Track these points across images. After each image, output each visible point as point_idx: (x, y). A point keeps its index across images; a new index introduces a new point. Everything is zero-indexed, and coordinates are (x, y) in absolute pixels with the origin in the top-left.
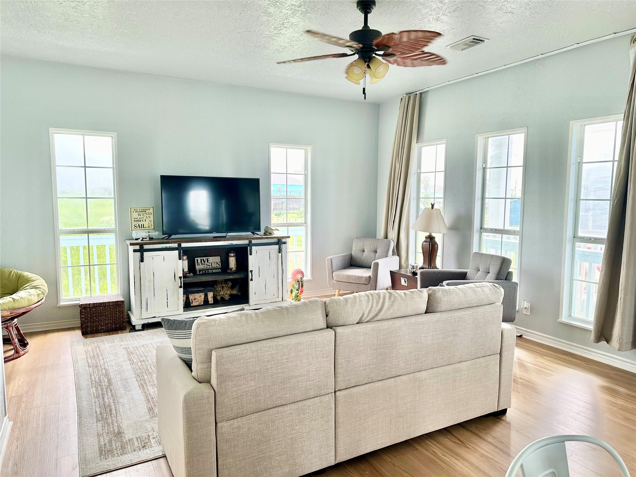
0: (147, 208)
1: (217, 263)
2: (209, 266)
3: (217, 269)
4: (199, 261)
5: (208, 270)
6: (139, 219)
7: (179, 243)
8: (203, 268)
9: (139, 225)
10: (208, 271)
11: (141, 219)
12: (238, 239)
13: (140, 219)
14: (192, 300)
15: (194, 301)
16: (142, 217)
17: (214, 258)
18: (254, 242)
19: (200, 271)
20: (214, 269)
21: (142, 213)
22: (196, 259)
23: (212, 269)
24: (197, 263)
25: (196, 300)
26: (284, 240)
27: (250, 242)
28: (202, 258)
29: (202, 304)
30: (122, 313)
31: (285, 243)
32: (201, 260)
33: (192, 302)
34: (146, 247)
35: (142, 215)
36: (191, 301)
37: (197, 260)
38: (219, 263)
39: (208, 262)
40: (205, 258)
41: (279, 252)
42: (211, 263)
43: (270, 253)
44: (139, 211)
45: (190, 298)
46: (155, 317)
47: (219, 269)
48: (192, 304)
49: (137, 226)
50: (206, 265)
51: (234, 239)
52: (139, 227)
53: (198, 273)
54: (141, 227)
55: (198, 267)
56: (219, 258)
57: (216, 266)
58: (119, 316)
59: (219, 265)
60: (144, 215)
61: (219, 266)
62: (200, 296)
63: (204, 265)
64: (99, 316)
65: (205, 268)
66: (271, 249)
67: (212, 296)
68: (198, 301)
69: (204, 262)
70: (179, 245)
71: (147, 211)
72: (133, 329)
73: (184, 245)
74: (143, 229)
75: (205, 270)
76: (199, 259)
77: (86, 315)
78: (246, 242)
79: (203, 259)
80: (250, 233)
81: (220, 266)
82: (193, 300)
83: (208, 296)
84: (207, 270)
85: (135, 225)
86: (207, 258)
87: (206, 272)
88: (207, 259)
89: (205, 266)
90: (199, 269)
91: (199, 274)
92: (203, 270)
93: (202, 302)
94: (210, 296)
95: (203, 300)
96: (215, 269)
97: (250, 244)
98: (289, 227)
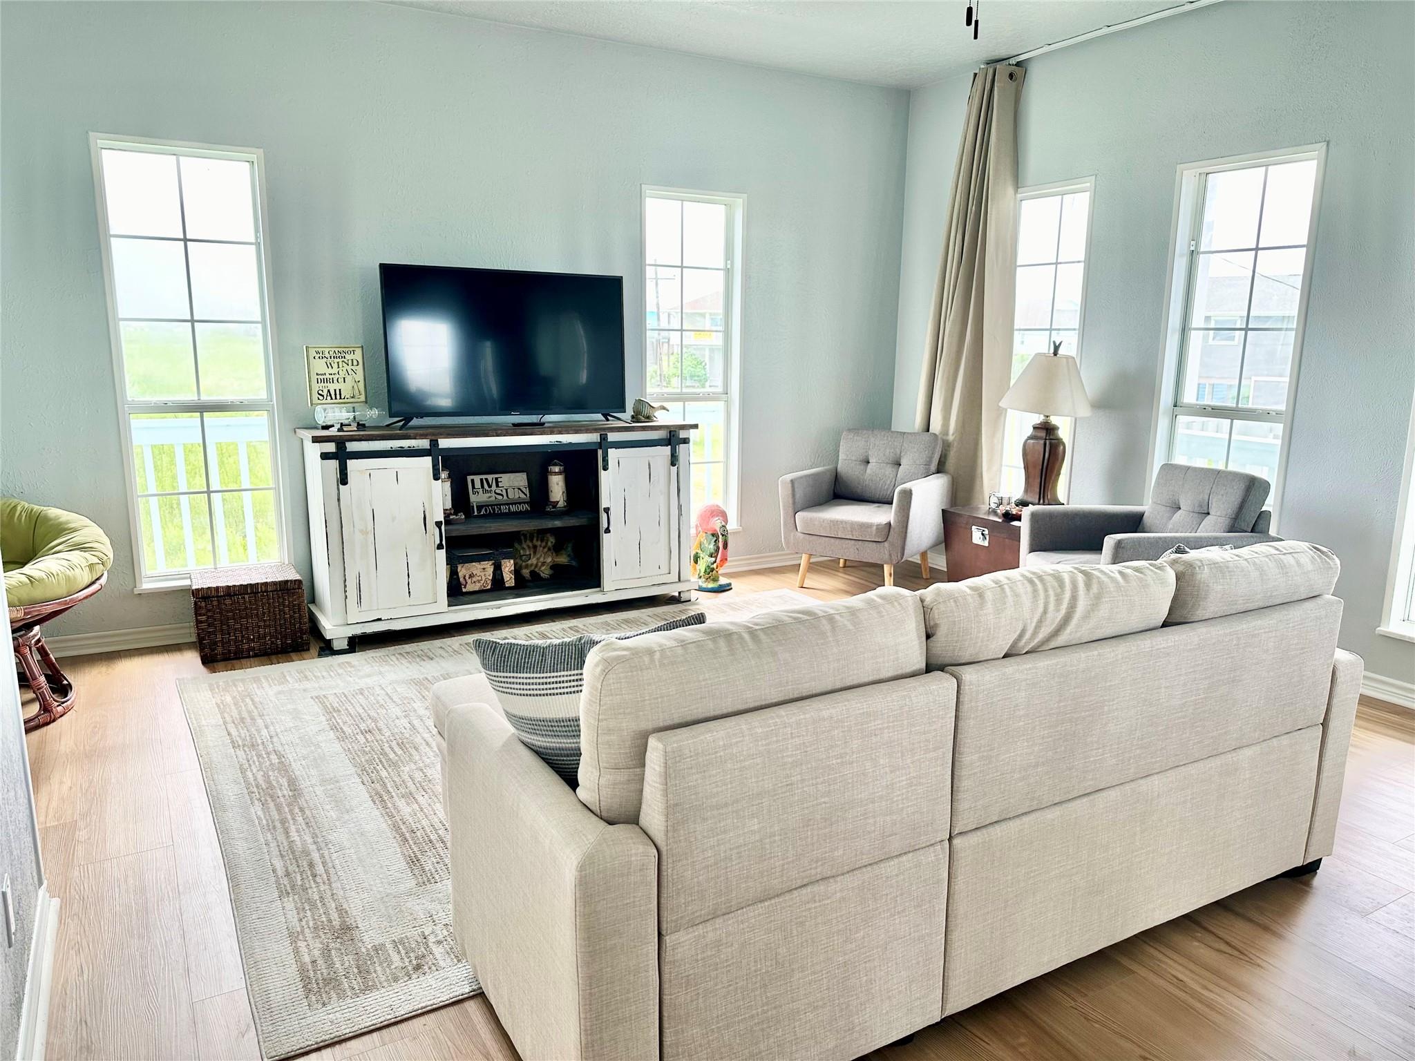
0: (347, 350)
1: (519, 489)
2: (500, 497)
3: (520, 503)
4: (478, 485)
5: (500, 505)
6: (328, 376)
7: (433, 438)
8: (487, 502)
9: (329, 391)
10: (500, 509)
11: (333, 376)
12: (575, 430)
13: (331, 377)
14: (464, 578)
15: (469, 581)
16: (335, 370)
17: (512, 476)
18: (612, 437)
19: (480, 508)
20: (512, 504)
21: (336, 360)
22: (469, 478)
23: (508, 504)
24: (473, 487)
25: (474, 579)
26: (683, 434)
27: (604, 437)
28: (484, 477)
29: (489, 587)
30: (299, 609)
31: (686, 441)
32: (481, 480)
33: (464, 582)
34: (352, 446)
35: (335, 366)
36: (461, 579)
37: (473, 481)
38: (524, 490)
39: (497, 486)
40: (490, 477)
41: (673, 464)
42: (506, 490)
43: (649, 465)
44: (327, 355)
45: (460, 574)
46: (380, 620)
47: (524, 503)
48: (465, 588)
49: (325, 393)
50: (493, 494)
51: (566, 431)
52: (329, 398)
53: (476, 513)
54: (334, 397)
55: (475, 499)
56: (524, 476)
57: (517, 496)
58: (291, 617)
59: (526, 495)
60: (341, 366)
61: (522, 496)
62: (484, 569)
63: (490, 495)
64: (241, 618)
65: (492, 501)
66: (653, 457)
67: (513, 568)
68: (479, 581)
69: (490, 486)
70: (434, 443)
71: (347, 356)
72: (327, 648)
73: (444, 443)
74: (338, 401)
75: (491, 505)
76: (477, 479)
77: (210, 614)
78: (594, 437)
79: (487, 480)
80: (599, 416)
81: (528, 495)
82: (467, 578)
83: (503, 568)
84: (496, 505)
85: (320, 392)
86: (497, 476)
87: (494, 510)
88: (496, 479)
89: (490, 497)
90: (477, 502)
91: (479, 517)
92: (488, 506)
93: (488, 582)
94: (507, 569)
95: (491, 578)
96: (515, 504)
97: (604, 444)
98: (686, 403)
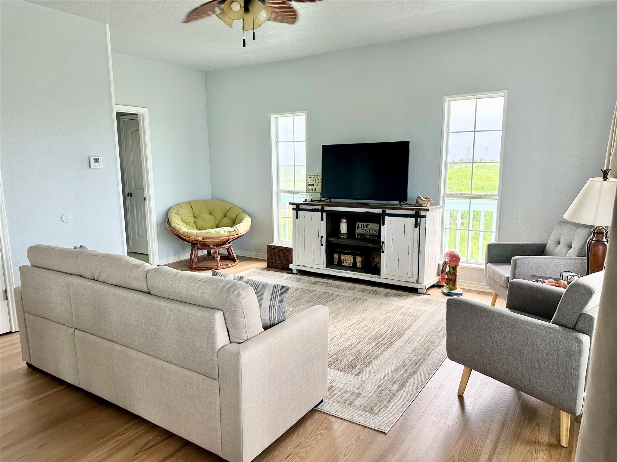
0: (319, 175)
1: (375, 230)
2: (367, 232)
3: (374, 236)
4: (360, 226)
5: (366, 235)
6: (312, 183)
8: (361, 233)
9: (312, 188)
10: (366, 237)
11: (314, 184)
12: (370, 207)
13: (313, 184)
14: (343, 260)
15: (345, 262)
16: (314, 182)
17: (374, 224)
18: (388, 211)
19: (358, 235)
20: (371, 236)
21: (315, 178)
22: (357, 223)
23: (369, 235)
24: (358, 227)
25: (346, 261)
26: (422, 213)
27: (384, 211)
28: (363, 223)
29: (351, 266)
30: (289, 257)
31: (424, 217)
32: (362, 225)
33: (343, 262)
35: (314, 180)
36: (342, 260)
37: (358, 224)
38: (377, 231)
39: (367, 228)
40: (365, 224)
41: (416, 226)
42: (370, 230)
43: (405, 225)
44: (312, 176)
45: (342, 258)
46: (304, 266)
47: (375, 236)
48: (343, 264)
49: (311, 189)
50: (365, 231)
51: (366, 207)
52: (312, 191)
53: (356, 237)
54: (313, 191)
55: (357, 231)
56: (378, 225)
57: (373, 233)
58: (287, 259)
59: (377, 233)
60: (316, 180)
61: (375, 233)
62: (350, 258)
63: (363, 231)
64: (276, 256)
65: (363, 233)
66: (407, 222)
67: (360, 260)
68: (348, 263)
69: (364, 227)
70: (323, 208)
71: (318, 177)
72: (290, 271)
73: (327, 208)
74: (315, 192)
75: (363, 235)
76: (360, 224)
77: (270, 253)
78: (380, 211)
79: (363, 225)
80: (398, 202)
81: (378, 233)
82: (344, 260)
83: (357, 259)
84: (365, 235)
85: (309, 189)
86: (367, 224)
87: (363, 237)
88: (367, 225)
89: (363, 232)
90: (358, 233)
91: (357, 239)
92: (361, 235)
93: (351, 264)
94: (358, 260)
95: (352, 262)
96: (372, 236)
97: (384, 214)
98: (471, 199)
